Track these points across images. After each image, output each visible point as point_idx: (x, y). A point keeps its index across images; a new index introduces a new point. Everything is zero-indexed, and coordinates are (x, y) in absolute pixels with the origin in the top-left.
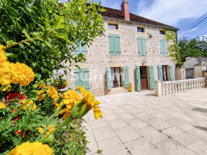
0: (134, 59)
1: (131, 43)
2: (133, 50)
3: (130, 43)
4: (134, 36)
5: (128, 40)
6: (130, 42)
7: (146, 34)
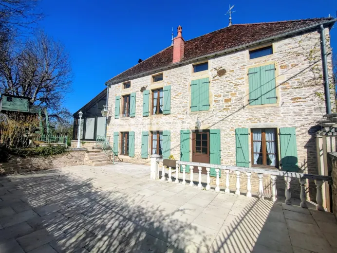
0: (183, 119)
1: (180, 93)
2: (183, 105)
3: (177, 95)
4: (185, 82)
5: (175, 91)
6: (177, 93)
7: (211, 70)
